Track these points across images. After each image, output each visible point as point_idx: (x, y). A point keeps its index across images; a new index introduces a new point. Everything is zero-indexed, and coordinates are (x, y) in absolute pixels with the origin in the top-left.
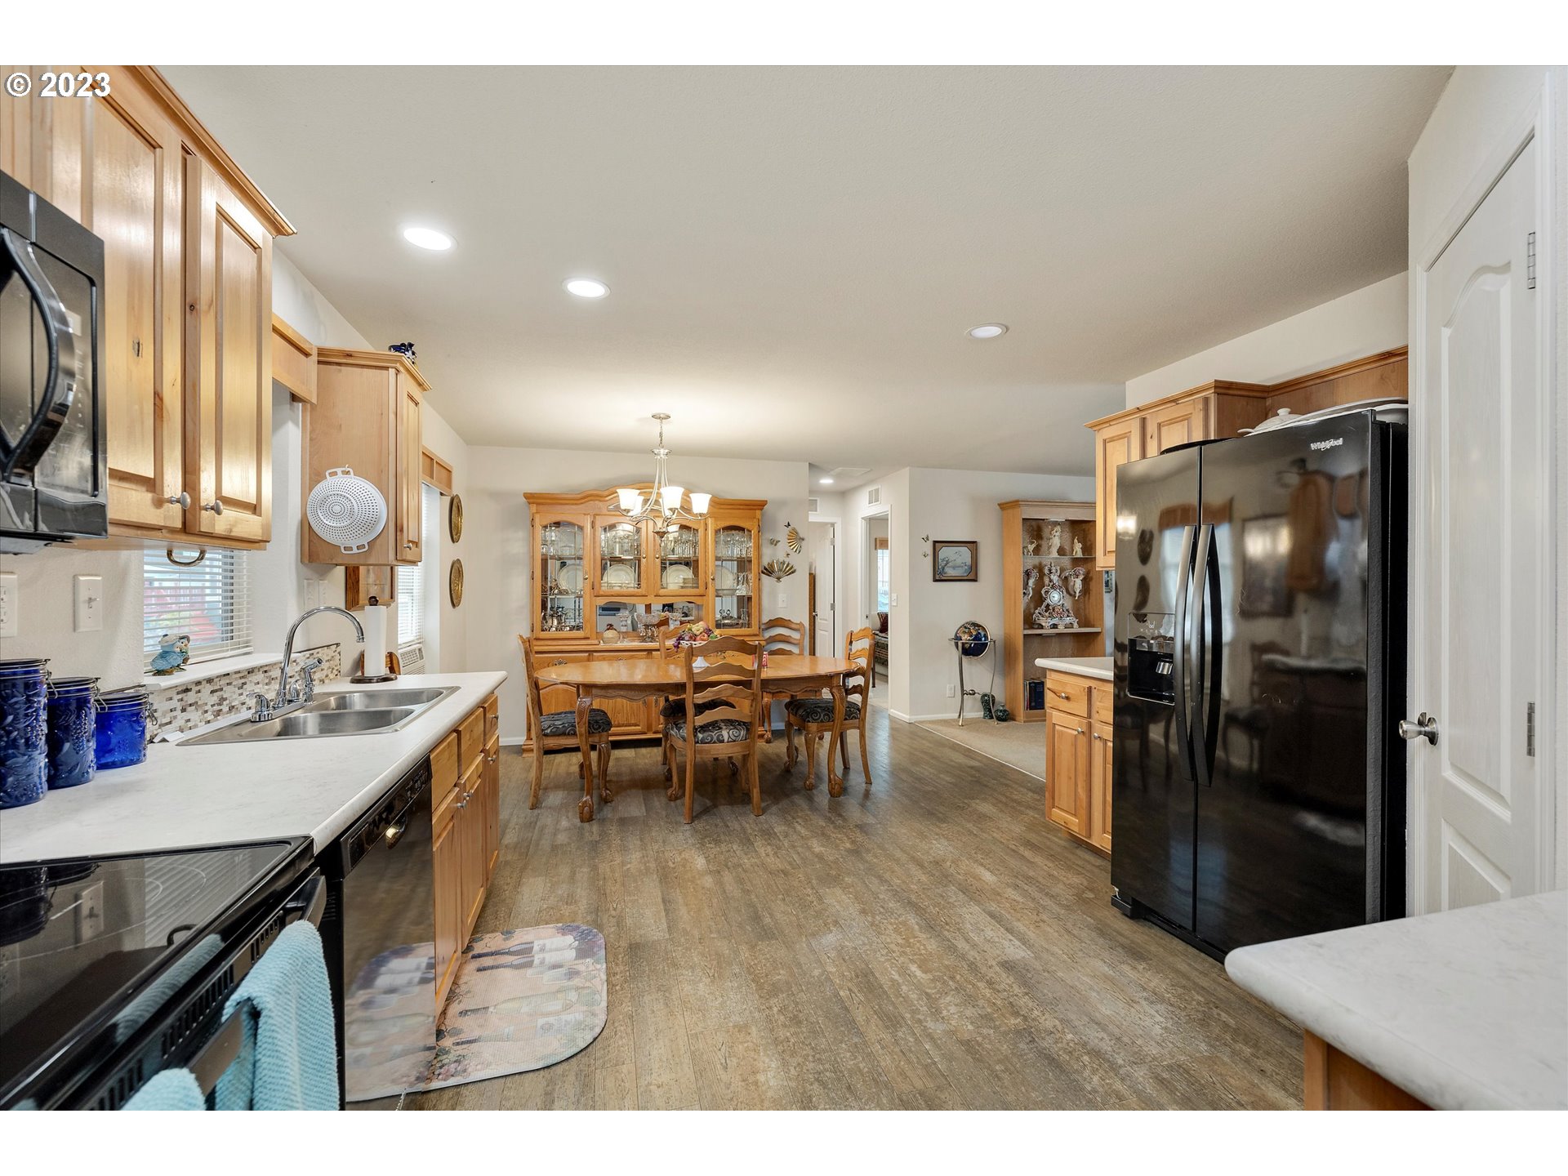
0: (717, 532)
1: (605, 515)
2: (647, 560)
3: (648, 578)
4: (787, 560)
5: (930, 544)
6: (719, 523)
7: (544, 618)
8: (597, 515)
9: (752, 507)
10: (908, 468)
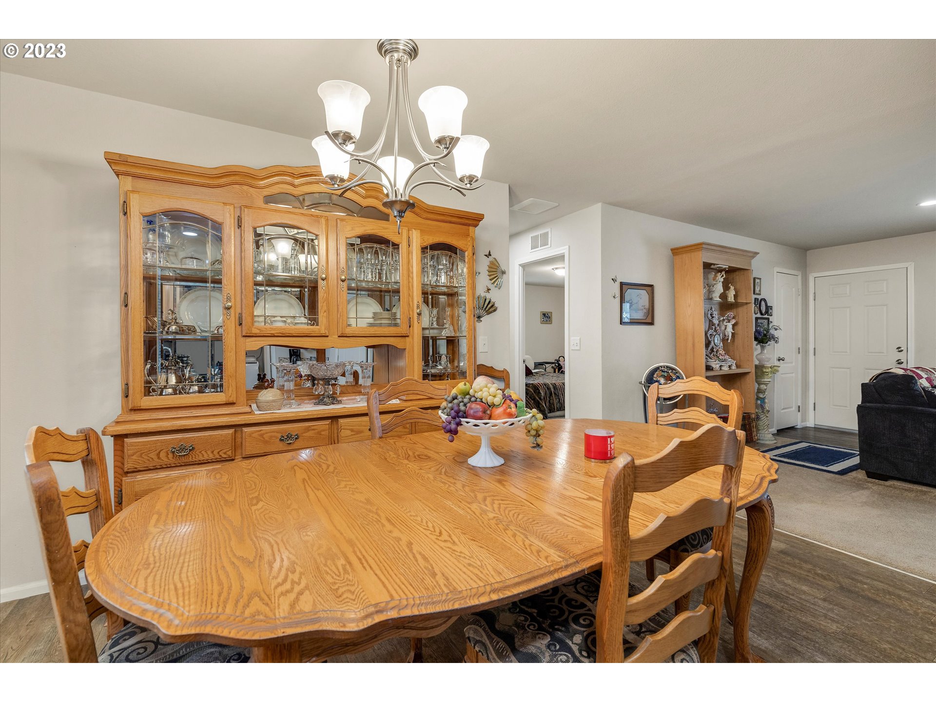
0: (424, 249)
1: (260, 208)
2: (327, 283)
3: (328, 311)
4: (488, 296)
5: (617, 285)
6: (426, 237)
7: (152, 371)
8: (246, 207)
9: (467, 221)
10: (599, 205)
